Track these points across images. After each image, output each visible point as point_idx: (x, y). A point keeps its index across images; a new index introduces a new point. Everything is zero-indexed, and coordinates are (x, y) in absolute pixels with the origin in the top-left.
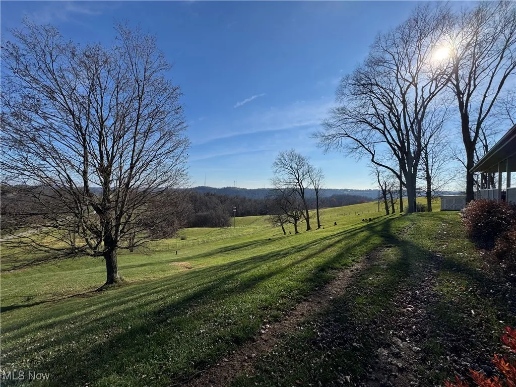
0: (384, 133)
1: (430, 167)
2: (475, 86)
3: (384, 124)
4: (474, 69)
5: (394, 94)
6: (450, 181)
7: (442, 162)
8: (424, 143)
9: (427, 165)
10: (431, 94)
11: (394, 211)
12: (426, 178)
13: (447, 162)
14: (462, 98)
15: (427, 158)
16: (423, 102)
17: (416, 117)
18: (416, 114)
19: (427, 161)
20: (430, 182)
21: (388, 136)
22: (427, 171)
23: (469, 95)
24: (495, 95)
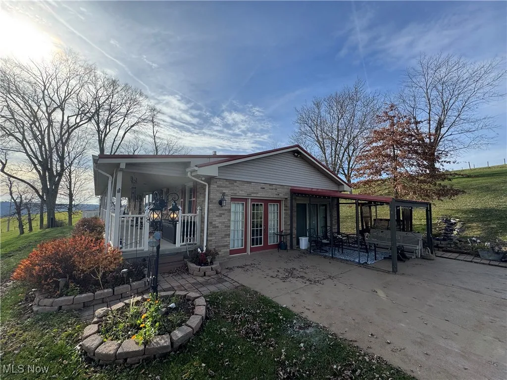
0: (22, 143)
1: (73, 185)
2: (110, 131)
3: (23, 135)
4: (109, 118)
5: (39, 108)
6: (89, 199)
7: (83, 182)
8: (69, 163)
9: (70, 183)
10: (76, 123)
11: (31, 229)
12: (69, 195)
13: (88, 182)
14: (102, 135)
15: (70, 176)
16: (69, 128)
17: (61, 139)
18: (62, 136)
19: (71, 179)
20: (72, 199)
21: (28, 148)
22: (70, 189)
23: (106, 135)
24: (120, 141)
